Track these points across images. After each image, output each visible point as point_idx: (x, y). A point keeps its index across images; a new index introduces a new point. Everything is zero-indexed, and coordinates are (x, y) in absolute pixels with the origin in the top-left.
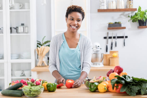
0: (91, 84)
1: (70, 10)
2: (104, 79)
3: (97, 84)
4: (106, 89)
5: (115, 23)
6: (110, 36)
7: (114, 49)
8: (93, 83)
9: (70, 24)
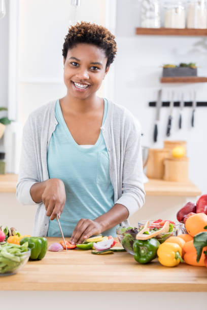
0: (141, 244)
1: (73, 37)
2: (170, 231)
3: (154, 243)
4: (180, 257)
5: (182, 65)
6: (165, 99)
7: (175, 135)
8: (145, 241)
9: (70, 78)
